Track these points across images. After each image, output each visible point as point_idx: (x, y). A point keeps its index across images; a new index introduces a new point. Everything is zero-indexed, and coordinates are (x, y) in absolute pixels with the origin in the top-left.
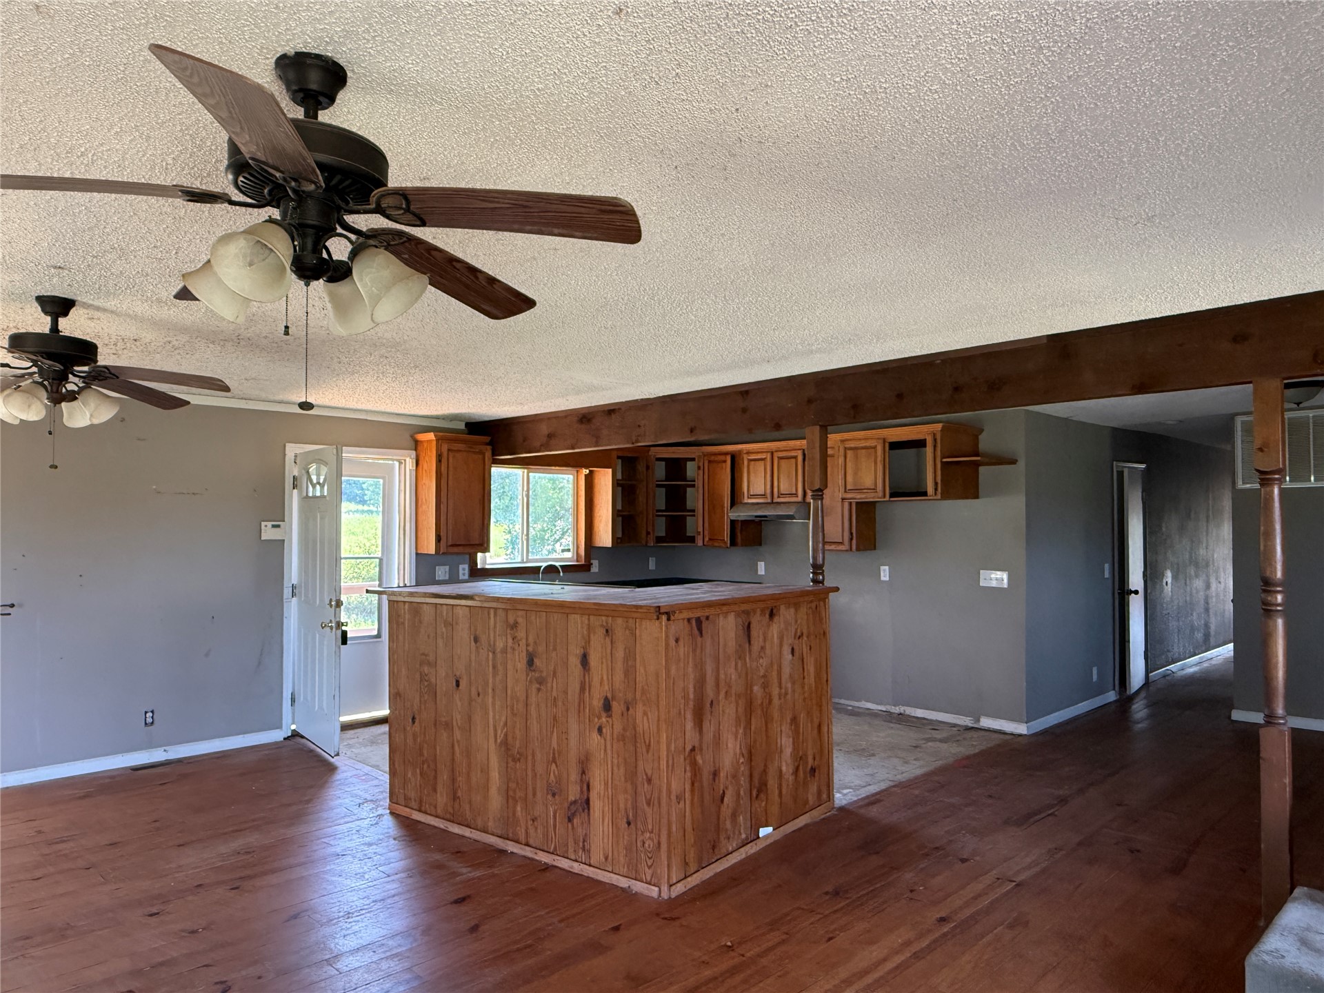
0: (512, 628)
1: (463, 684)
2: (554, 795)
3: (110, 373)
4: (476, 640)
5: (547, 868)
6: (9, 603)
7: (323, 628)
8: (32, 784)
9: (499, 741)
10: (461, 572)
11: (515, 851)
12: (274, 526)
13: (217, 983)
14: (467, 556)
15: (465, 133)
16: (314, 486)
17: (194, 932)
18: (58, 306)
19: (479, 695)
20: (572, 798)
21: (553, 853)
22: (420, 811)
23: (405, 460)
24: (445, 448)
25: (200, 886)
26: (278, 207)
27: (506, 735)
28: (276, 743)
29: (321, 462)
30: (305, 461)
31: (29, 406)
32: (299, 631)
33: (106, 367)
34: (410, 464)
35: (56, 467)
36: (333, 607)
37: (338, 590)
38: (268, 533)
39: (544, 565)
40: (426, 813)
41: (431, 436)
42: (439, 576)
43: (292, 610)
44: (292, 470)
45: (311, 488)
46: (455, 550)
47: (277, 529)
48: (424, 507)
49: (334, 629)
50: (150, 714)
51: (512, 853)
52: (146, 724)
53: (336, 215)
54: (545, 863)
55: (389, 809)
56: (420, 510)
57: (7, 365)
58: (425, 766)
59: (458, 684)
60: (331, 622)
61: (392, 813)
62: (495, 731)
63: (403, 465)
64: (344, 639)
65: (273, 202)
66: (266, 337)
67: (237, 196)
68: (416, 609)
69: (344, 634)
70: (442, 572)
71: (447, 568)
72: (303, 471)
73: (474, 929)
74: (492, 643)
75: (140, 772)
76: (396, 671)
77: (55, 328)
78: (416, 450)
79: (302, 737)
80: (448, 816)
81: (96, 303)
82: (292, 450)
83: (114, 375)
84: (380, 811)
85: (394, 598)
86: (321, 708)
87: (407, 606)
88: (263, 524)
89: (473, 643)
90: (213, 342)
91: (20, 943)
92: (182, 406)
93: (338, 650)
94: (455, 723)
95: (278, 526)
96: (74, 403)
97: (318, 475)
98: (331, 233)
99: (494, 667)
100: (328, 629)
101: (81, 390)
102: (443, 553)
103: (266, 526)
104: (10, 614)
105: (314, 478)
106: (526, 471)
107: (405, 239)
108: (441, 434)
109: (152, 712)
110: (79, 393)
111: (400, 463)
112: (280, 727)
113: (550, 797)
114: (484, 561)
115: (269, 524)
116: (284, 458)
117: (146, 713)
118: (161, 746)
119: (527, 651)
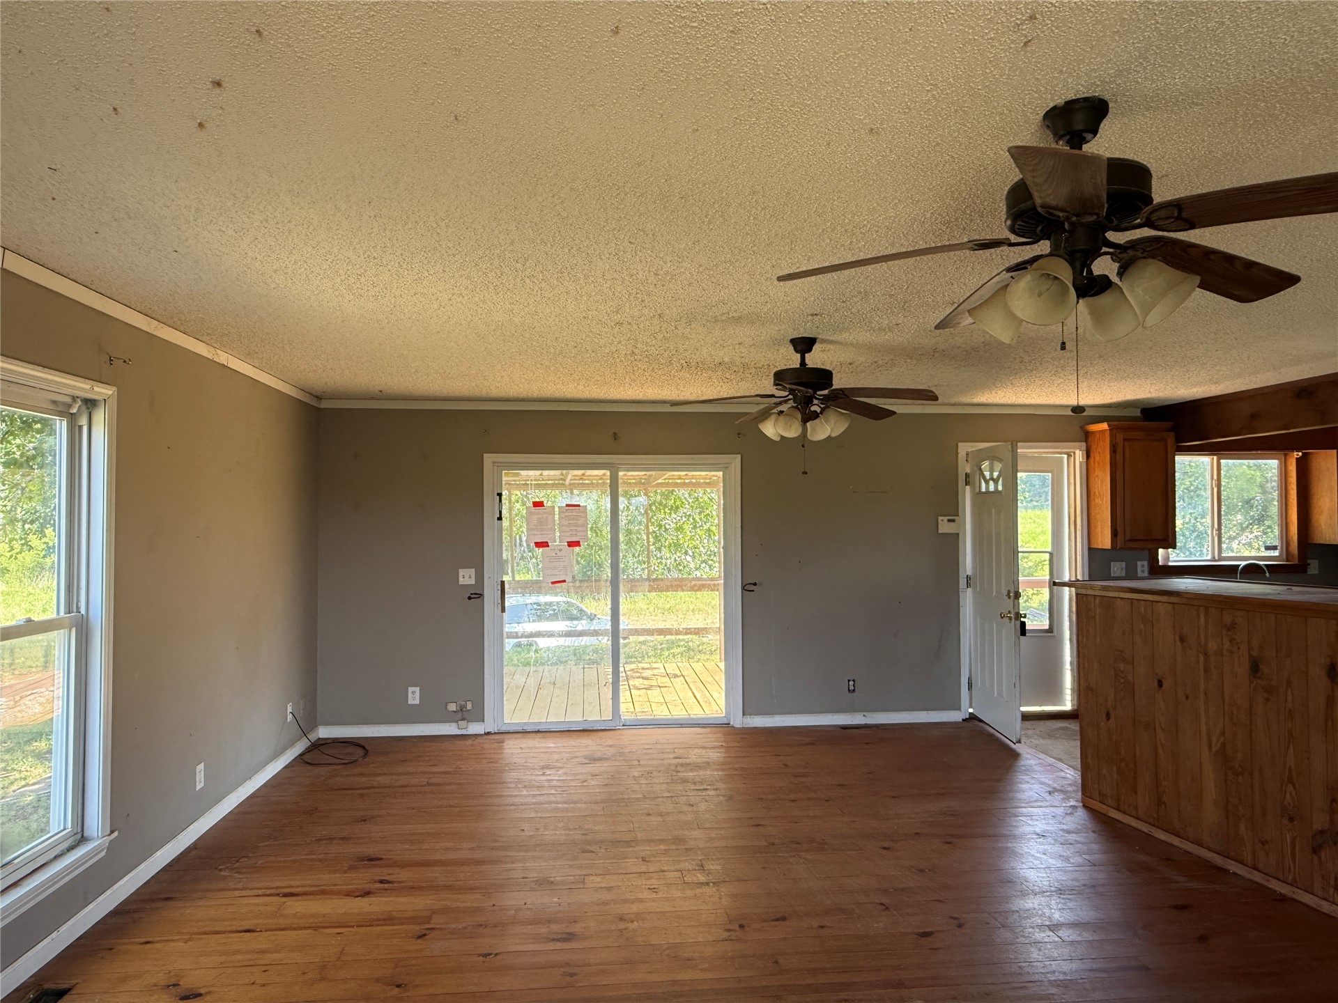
0: (1229, 629)
1: (1166, 685)
2: (1291, 819)
3: (844, 395)
4: (1182, 639)
5: (1284, 899)
6: (753, 582)
7: (1002, 618)
8: (771, 727)
9: (1214, 750)
10: (1139, 569)
11: (1239, 872)
12: (949, 521)
13: (951, 918)
14: (1147, 553)
15: (1222, 123)
16: (987, 482)
17: (922, 871)
18: (804, 345)
19: (1187, 698)
20: (1317, 826)
21: (1290, 884)
22: (1118, 809)
23: (1074, 453)
24: (1120, 437)
25: (917, 834)
26: (1049, 239)
27: (1224, 744)
28: (956, 723)
29: (993, 459)
30: (978, 458)
31: (791, 426)
32: (975, 620)
33: (841, 390)
34: (1079, 456)
35: (806, 473)
36: (1012, 599)
37: (1016, 583)
38: (945, 527)
39: (1243, 563)
40: (1124, 812)
41: (1104, 426)
42: (1114, 572)
43: (968, 600)
44: (965, 468)
45: (983, 485)
46: (1134, 545)
47: (952, 524)
48: (1097, 500)
49: (1013, 620)
50: (851, 683)
51: (1235, 874)
52: (849, 690)
53: (1101, 236)
54: (1281, 894)
55: (1082, 802)
56: (1092, 504)
57: (773, 396)
58: (1123, 765)
59: (1160, 684)
60: (1009, 612)
61: (1085, 806)
62: (1209, 736)
63: (1072, 458)
64: (1023, 629)
65: (1045, 236)
66: (959, 347)
67: (1014, 238)
68: (1108, 603)
69: (1023, 624)
70: (1117, 568)
71: (1124, 564)
72: (976, 468)
73: (1203, 939)
74: (1203, 643)
75: (848, 730)
76: (1086, 665)
77: (803, 363)
78: (1086, 441)
79: (981, 721)
80: (1152, 821)
81: (832, 338)
82: (964, 448)
83: (846, 395)
84: (1072, 803)
85: (1084, 592)
86: (1000, 693)
87: (1097, 601)
88: (940, 518)
89: (1178, 643)
90: (911, 358)
91: (794, 846)
92: (891, 415)
93: (1017, 640)
94: (1157, 725)
95: (953, 521)
96: (817, 421)
97: (992, 472)
98: (1096, 254)
99: (1206, 670)
100: (1006, 620)
101: (823, 410)
102: (1121, 549)
103: (942, 520)
104: (753, 591)
105: (987, 474)
106: (1215, 457)
107: (1162, 243)
108: (1116, 423)
109: (854, 681)
110: (821, 413)
111: (1069, 455)
112: (959, 709)
113: (1286, 822)
114: (1167, 558)
115: (946, 519)
116: (957, 456)
117: (849, 681)
118: (860, 712)
119: (1250, 655)
